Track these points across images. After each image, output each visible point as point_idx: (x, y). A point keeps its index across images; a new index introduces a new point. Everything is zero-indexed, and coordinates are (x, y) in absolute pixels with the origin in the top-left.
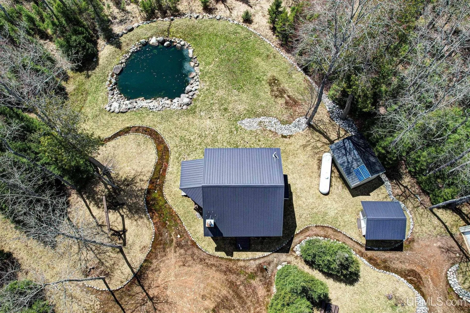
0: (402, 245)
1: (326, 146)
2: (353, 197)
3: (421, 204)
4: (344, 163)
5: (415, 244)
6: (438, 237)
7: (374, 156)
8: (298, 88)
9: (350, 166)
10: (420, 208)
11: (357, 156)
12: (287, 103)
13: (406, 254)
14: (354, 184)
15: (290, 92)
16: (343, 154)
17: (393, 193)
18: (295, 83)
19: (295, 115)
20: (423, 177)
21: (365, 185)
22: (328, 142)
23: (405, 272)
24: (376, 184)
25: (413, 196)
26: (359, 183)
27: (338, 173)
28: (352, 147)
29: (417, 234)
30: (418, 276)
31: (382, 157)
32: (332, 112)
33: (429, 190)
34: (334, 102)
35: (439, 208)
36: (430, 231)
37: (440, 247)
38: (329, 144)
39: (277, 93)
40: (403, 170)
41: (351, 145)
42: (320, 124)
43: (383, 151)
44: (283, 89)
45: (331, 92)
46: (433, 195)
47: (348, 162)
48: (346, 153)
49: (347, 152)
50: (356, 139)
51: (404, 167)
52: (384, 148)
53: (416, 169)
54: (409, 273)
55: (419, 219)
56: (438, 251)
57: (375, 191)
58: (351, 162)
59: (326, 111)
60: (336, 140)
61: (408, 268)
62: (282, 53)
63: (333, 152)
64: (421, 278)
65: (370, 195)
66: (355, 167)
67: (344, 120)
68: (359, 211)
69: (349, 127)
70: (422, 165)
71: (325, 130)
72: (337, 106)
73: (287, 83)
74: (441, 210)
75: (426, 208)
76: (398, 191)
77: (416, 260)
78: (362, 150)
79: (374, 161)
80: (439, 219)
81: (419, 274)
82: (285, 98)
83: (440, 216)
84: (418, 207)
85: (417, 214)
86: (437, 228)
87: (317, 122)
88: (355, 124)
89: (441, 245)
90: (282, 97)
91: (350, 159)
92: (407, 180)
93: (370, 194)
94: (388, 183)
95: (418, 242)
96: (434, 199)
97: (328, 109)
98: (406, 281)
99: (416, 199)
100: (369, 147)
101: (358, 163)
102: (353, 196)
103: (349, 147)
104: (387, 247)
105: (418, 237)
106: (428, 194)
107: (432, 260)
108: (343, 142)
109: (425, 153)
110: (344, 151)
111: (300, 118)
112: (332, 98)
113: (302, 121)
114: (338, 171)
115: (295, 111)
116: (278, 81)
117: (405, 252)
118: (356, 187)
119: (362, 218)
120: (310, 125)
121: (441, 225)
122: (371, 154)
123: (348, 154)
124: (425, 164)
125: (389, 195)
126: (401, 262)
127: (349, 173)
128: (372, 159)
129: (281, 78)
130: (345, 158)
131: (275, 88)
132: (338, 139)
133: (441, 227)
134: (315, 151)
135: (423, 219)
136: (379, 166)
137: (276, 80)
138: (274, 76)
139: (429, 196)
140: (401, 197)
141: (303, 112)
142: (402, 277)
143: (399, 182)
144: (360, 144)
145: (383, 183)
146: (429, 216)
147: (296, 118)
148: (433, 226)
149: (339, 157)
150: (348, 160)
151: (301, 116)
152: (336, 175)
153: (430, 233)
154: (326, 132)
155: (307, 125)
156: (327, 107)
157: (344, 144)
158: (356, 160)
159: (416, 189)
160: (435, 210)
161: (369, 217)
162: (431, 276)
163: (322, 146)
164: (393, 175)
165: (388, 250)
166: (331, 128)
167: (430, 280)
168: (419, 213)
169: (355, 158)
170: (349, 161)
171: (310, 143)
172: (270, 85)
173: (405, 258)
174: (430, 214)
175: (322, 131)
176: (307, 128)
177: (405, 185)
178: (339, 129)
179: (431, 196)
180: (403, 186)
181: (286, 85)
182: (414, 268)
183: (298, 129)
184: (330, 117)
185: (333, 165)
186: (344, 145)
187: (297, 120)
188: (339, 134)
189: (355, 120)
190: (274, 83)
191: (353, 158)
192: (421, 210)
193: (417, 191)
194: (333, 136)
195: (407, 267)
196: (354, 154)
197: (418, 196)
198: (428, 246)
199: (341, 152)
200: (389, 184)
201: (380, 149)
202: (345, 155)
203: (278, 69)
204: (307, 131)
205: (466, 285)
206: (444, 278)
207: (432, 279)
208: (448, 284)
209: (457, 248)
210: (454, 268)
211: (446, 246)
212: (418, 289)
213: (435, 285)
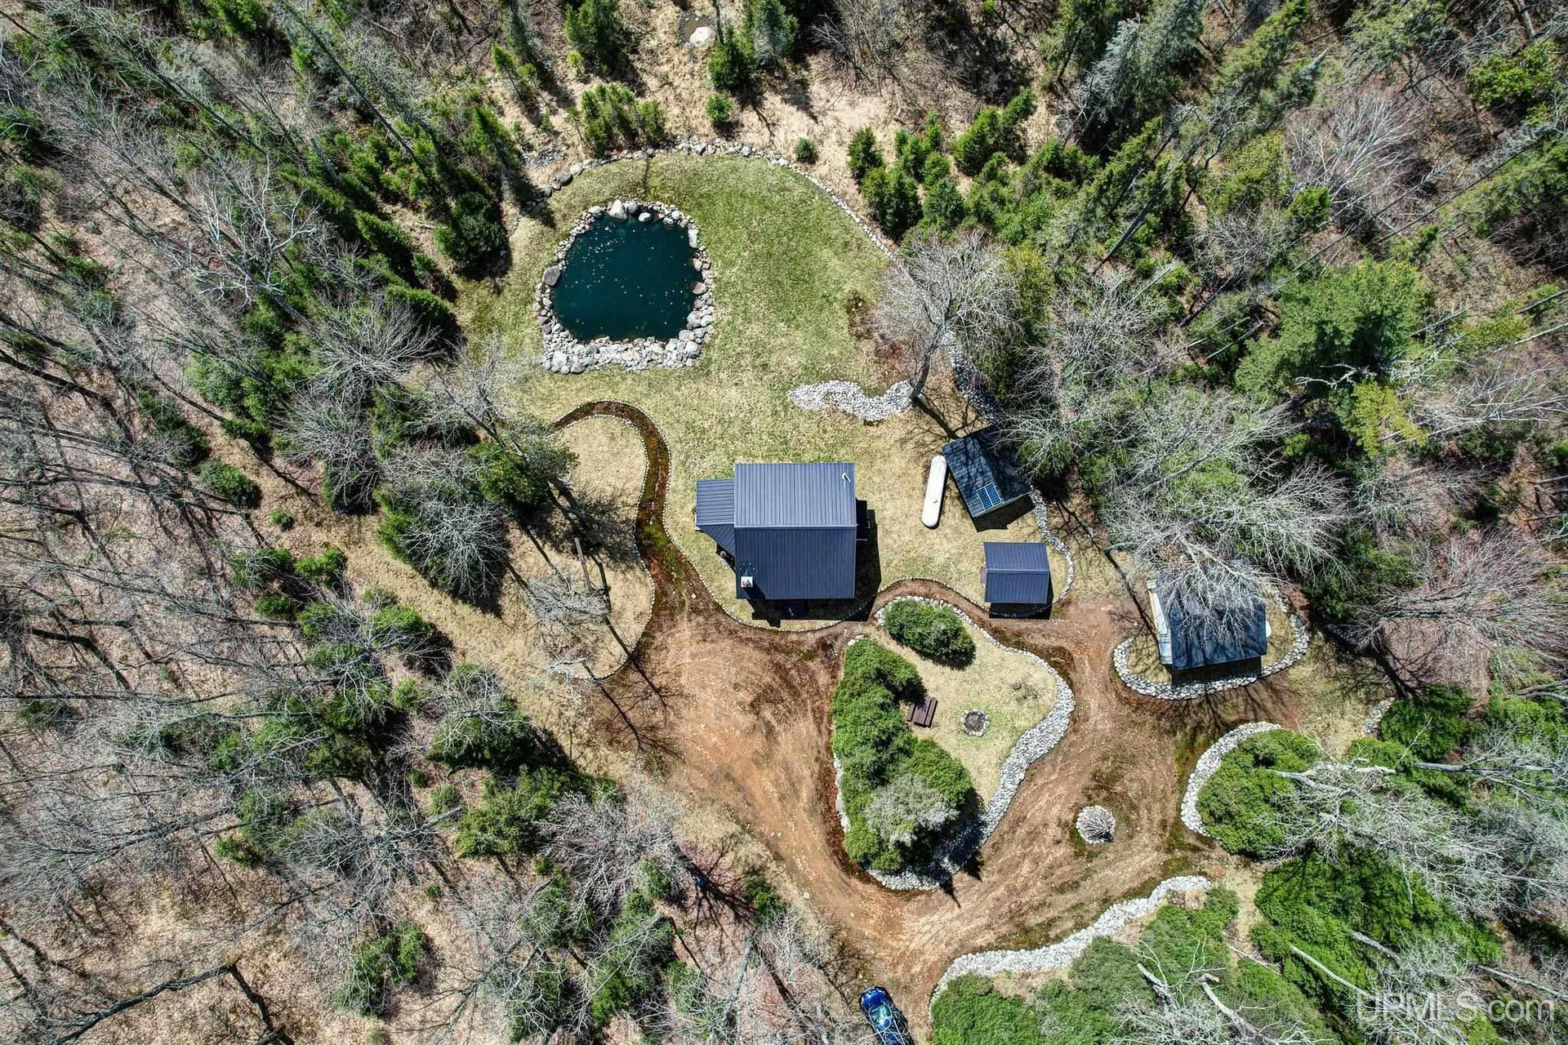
0: (1049, 610)
1: (940, 442)
3: (1093, 543)
4: (963, 477)
5: (1071, 608)
6: (1112, 596)
9: (971, 483)
10: (1090, 549)
11: (984, 466)
12: (878, 351)
13: (1054, 623)
14: (980, 511)
15: (885, 328)
16: (962, 461)
17: (1048, 525)
19: (892, 377)
21: (998, 513)
22: (946, 434)
23: (1048, 651)
24: (1019, 510)
25: (1081, 530)
26: (986, 509)
27: (956, 490)
29: (1078, 592)
30: (1068, 656)
32: (960, 372)
36: (1098, 587)
37: (1111, 613)
38: (946, 438)
39: (861, 329)
40: (1073, 483)
42: (935, 397)
44: (872, 321)
47: (970, 477)
48: (968, 461)
49: (969, 458)
51: (1076, 478)
54: (1054, 652)
55: (1085, 569)
56: (1107, 619)
57: (1016, 522)
58: (974, 477)
59: (950, 368)
60: (959, 429)
61: (1054, 645)
62: (874, 238)
63: (950, 456)
64: (1072, 660)
65: (1007, 528)
66: (980, 486)
67: (979, 391)
71: (942, 410)
73: (880, 308)
74: (1124, 554)
75: (1099, 550)
76: (1057, 521)
77: (1069, 633)
78: (994, 456)
79: (1014, 474)
80: (1117, 568)
81: (1070, 654)
82: (876, 341)
83: (1119, 563)
84: (1087, 547)
85: (1083, 560)
86: (1111, 583)
87: (929, 393)
89: (1113, 610)
90: (870, 338)
91: (973, 471)
92: (1076, 501)
93: (1009, 526)
94: (1041, 507)
95: (1075, 604)
97: (953, 366)
98: (1046, 664)
99: (1085, 535)
101: (986, 479)
102: (978, 530)
103: (972, 452)
104: (1024, 613)
105: (1078, 596)
107: (1095, 631)
110: (963, 458)
111: (901, 383)
113: (902, 391)
114: (956, 485)
115: (893, 368)
116: (864, 302)
117: (1052, 620)
118: (984, 516)
120: (916, 400)
121: (1119, 576)
123: (970, 463)
125: (1040, 528)
126: (1043, 636)
128: (1012, 472)
129: (870, 296)
130: (964, 470)
131: (858, 319)
132: (963, 427)
133: (1118, 581)
134: (921, 450)
135: (1091, 569)
137: (860, 300)
138: (857, 292)
140: (1061, 531)
141: (906, 372)
142: (1041, 658)
143: (1062, 505)
145: (1032, 507)
146: (1102, 563)
147: (893, 384)
148: (1105, 580)
149: (956, 468)
150: (968, 472)
151: (903, 380)
152: (952, 494)
153: (1098, 591)
154: (943, 415)
155: (911, 400)
156: (952, 361)
157: (966, 444)
158: (982, 473)
160: (1115, 554)
161: (991, 569)
162: (1089, 656)
163: (934, 442)
164: (1052, 494)
165: (1025, 618)
166: (954, 405)
167: (1086, 662)
168: (1086, 559)
169: (980, 470)
170: (971, 474)
171: (913, 435)
172: (848, 312)
173: (1051, 630)
174: (1104, 559)
175: (936, 412)
176: (911, 406)
177: (1071, 509)
178: (967, 408)
180: (1067, 511)
181: (878, 312)
182: (1064, 645)
183: (895, 408)
184: (955, 382)
185: (948, 475)
186: (966, 448)
187: (895, 386)
188: (965, 418)
190: (857, 306)
191: (978, 470)
192: (1090, 553)
193: (1091, 520)
194: (955, 422)
195: (1053, 642)
196: (980, 464)
197: (1090, 529)
198: (1090, 611)
199: (960, 458)
200: (1044, 508)
202: (965, 463)
203: (865, 275)
204: (909, 413)
205: (1139, 669)
206: (1107, 659)
207: (1090, 660)
208: (1113, 667)
209: (1137, 614)
210: (1126, 644)
211: (1120, 611)
212: (1065, 675)
213: (1094, 669)
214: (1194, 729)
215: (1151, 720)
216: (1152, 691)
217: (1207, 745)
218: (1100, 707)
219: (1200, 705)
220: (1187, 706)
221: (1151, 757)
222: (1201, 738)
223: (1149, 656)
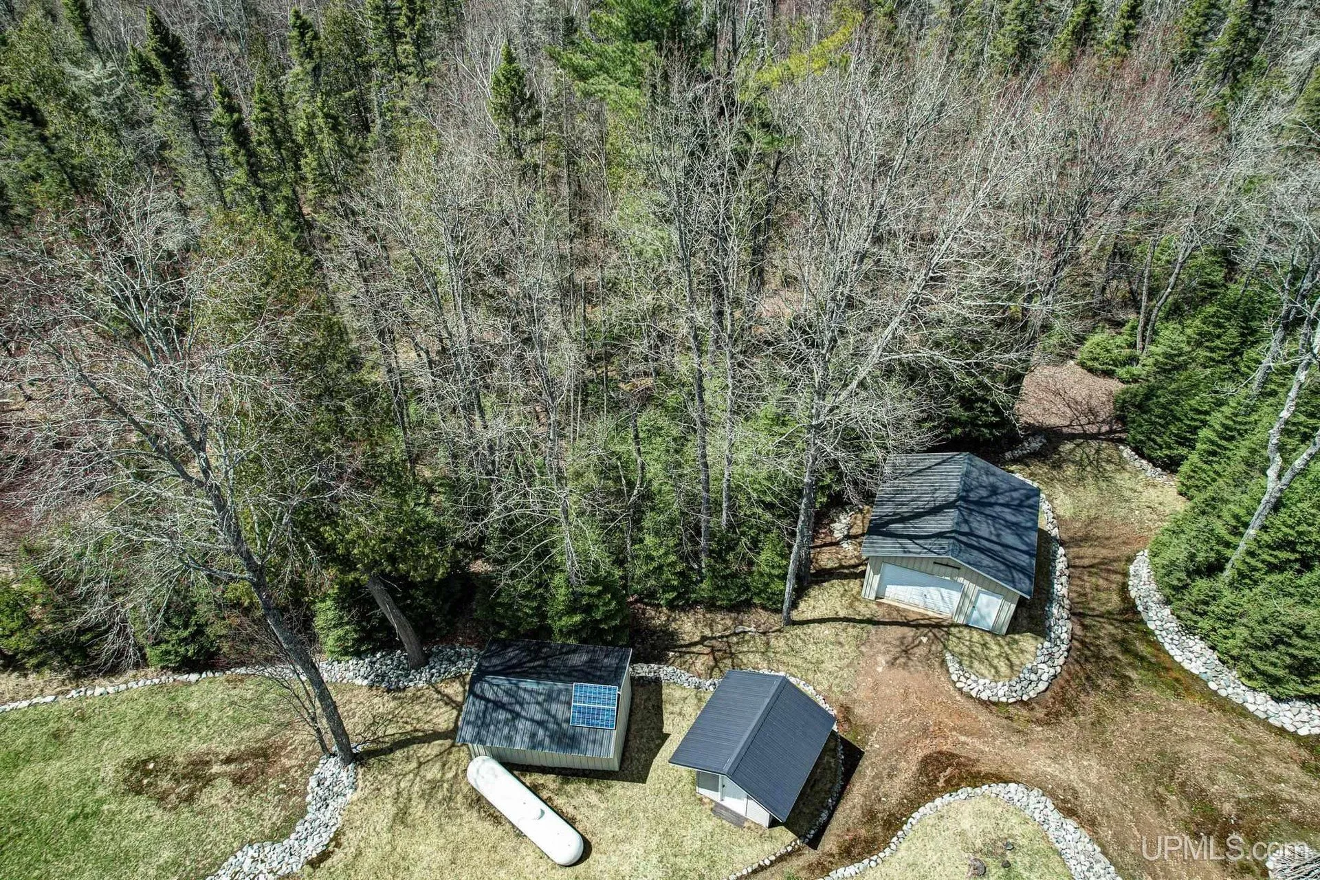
0: (846, 743)
1: (452, 757)
2: (644, 781)
3: (764, 633)
4: (533, 736)
5: (858, 710)
6: (863, 649)
7: (574, 651)
8: (233, 718)
9: (552, 726)
10: (773, 642)
11: (541, 687)
12: (239, 780)
13: (873, 746)
14: (608, 752)
15: (222, 748)
16: (506, 722)
17: (699, 676)
18: (214, 716)
19: (295, 781)
20: (703, 586)
21: (634, 727)
22: (448, 742)
23: (923, 784)
24: (649, 699)
25: (735, 639)
26: (614, 733)
27: (552, 776)
28: (508, 686)
29: (834, 689)
30: (943, 759)
31: (591, 634)
32: (382, 677)
33: (739, 595)
34: (359, 654)
35: (794, 605)
36: (840, 658)
37: (892, 664)
38: (453, 745)
39: (185, 787)
40: (658, 618)
41: (501, 680)
42: (382, 728)
43: (577, 618)
44: (194, 763)
45: (330, 640)
46: (758, 594)
47: (540, 723)
48: (511, 711)
49: (511, 708)
50: (495, 661)
51: (651, 612)
52: (571, 611)
53: (674, 589)
54: (927, 775)
55: (799, 662)
56: (899, 674)
57: (665, 716)
58: (546, 717)
59: (365, 690)
60: (457, 717)
61: (914, 769)
62: (98, 691)
63: (482, 742)
64: (953, 755)
65: (668, 735)
66: (567, 715)
67: (427, 663)
68: (693, 793)
69: (454, 663)
70: (672, 565)
71: (409, 728)
72: (378, 655)
73: (189, 739)
74: (802, 605)
75: (779, 631)
76: (701, 663)
77: (901, 735)
78: (534, 667)
79: (585, 658)
80: (821, 621)
81: (940, 753)
82: (223, 775)
83: (816, 615)
84: (768, 643)
85: (785, 659)
86: (842, 640)
87: (368, 735)
88: (462, 645)
89: (888, 657)
90: (208, 781)
91: (534, 712)
92: (688, 627)
93: (665, 730)
94: (665, 671)
95: (854, 701)
96: (769, 599)
97: (366, 682)
98: (946, 796)
99: (747, 637)
100: (541, 646)
101: (562, 698)
102: (642, 778)
103: (500, 693)
104: (834, 784)
105: (842, 693)
106: (748, 604)
107: (913, 698)
108: (476, 696)
109: (649, 540)
110: (502, 715)
111: (316, 771)
112: (345, 652)
113: (328, 774)
114: (544, 770)
115: (286, 771)
116: (154, 758)
117: (867, 748)
118: (623, 754)
119: (716, 796)
120: (356, 759)
121: (837, 625)
122: (561, 653)
123: (518, 708)
124: (672, 558)
125: (698, 688)
126: (890, 776)
127: (568, 740)
128: (578, 659)
129: (157, 745)
130: (521, 725)
131: (165, 783)
132: (460, 711)
133: (844, 630)
134: (440, 796)
135: (805, 654)
136: (606, 656)
137: (145, 762)
138: (129, 761)
139: (755, 606)
140: (721, 665)
141: (310, 753)
142: (933, 800)
143: (682, 646)
144: (515, 661)
145: (657, 681)
146: (802, 636)
147: (306, 784)
148: (832, 643)
149: (509, 739)
150: (532, 720)
151: (315, 765)
152: (552, 786)
153: (846, 661)
154: (416, 730)
155: (351, 766)
156: (359, 681)
157: (482, 698)
158: (550, 698)
159: (723, 622)
160: (795, 615)
161: (726, 768)
162: (954, 729)
163: (444, 765)
164: (653, 647)
165: (844, 788)
166: (417, 708)
167: (963, 738)
168: (785, 653)
169: (541, 699)
170: (538, 717)
171: (405, 794)
172: (138, 793)
173: (885, 759)
174: (798, 631)
175: (403, 738)
176: (361, 771)
177: (697, 639)
178: (439, 692)
179: (756, 601)
180: (695, 644)
181: (191, 745)
182: (921, 754)
183: (340, 799)
184: (389, 691)
185: (516, 773)
186: (488, 701)
187: (313, 782)
188: (449, 701)
189: (449, 639)
190: (147, 773)
191: (538, 703)
192: (779, 643)
193: (729, 622)
194: (443, 718)
195: (908, 769)
196: (531, 692)
197: (740, 629)
198: (876, 687)
199: (498, 722)
200: (671, 669)
201: (565, 621)
202: (514, 719)
203: (125, 734)
204: (366, 778)
205: (1003, 668)
206: (970, 705)
207: (962, 731)
208: (987, 704)
209: (909, 632)
210: (953, 666)
211: (895, 651)
212: (977, 779)
213: (980, 734)
214: (1126, 651)
215: (1094, 699)
216: (1046, 672)
217: (1158, 646)
218: (1055, 759)
219: (1085, 627)
220: (1082, 642)
221: (1167, 729)
222: (1142, 648)
223: (985, 645)
